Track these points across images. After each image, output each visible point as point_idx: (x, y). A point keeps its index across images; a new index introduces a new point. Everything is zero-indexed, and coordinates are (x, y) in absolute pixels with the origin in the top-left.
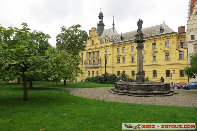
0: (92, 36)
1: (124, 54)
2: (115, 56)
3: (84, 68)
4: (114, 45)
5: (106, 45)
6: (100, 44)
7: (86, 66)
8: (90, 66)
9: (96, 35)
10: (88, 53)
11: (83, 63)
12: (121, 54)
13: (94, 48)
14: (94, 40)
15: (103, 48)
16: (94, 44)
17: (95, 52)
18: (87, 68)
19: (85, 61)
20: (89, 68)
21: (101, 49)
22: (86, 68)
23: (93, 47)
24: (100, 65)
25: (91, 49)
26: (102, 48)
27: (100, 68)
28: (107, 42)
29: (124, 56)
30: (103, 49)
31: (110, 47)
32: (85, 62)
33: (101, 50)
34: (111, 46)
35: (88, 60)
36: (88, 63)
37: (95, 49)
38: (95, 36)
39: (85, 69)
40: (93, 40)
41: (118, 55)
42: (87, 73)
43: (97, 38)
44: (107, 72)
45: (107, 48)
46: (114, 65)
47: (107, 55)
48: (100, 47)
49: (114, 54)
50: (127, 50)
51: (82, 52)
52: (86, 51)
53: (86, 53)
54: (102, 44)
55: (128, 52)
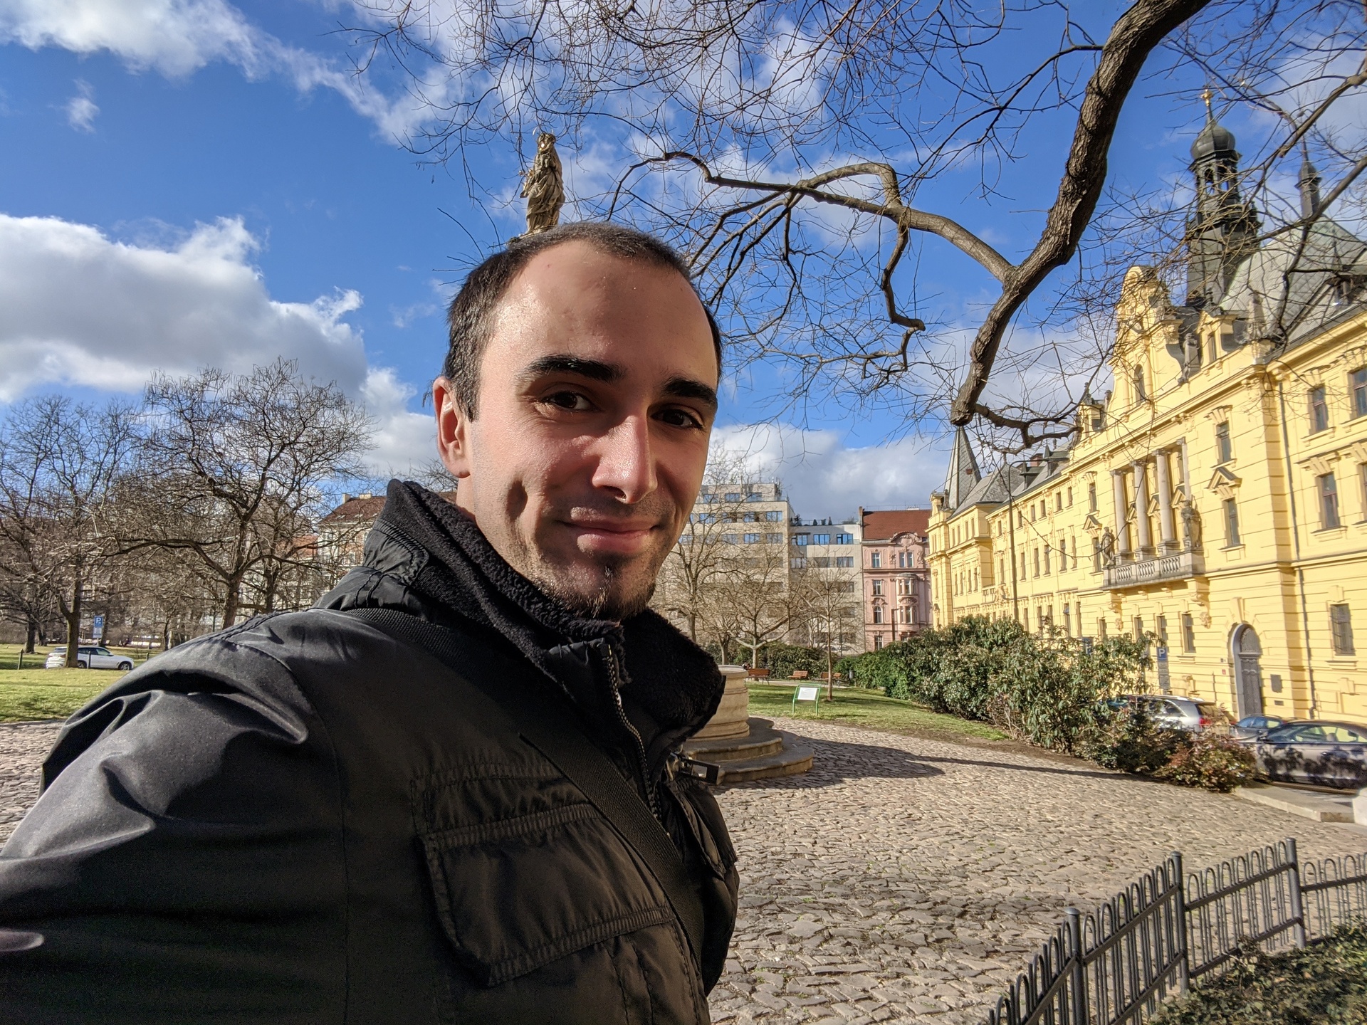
2: (1294, 459)
3: (1101, 590)
4: (1273, 367)
6: (1182, 382)
7: (1115, 576)
9: (1151, 317)
10: (1122, 472)
12: (1340, 432)
13: (1149, 430)
14: (1143, 361)
15: (1202, 415)
17: (1158, 461)
18: (1122, 591)
19: (1107, 537)
21: (1186, 425)
22: (1114, 592)
23: (1141, 418)
25: (1132, 444)
26: (1191, 411)
27: (1192, 585)
28: (1221, 352)
30: (1199, 417)
31: (1239, 396)
32: (1111, 549)
33: (1187, 438)
34: (1246, 386)
35: (1128, 524)
37: (1154, 432)
38: (1145, 334)
39: (1108, 596)
40: (1139, 368)
41: (1318, 456)
43: (1160, 340)
44: (1250, 621)
45: (1223, 403)
46: (1298, 551)
47: (1229, 468)
48: (1180, 412)
49: (1287, 452)
51: (1091, 471)
52: (1110, 463)
53: (1113, 476)
54: (1189, 383)
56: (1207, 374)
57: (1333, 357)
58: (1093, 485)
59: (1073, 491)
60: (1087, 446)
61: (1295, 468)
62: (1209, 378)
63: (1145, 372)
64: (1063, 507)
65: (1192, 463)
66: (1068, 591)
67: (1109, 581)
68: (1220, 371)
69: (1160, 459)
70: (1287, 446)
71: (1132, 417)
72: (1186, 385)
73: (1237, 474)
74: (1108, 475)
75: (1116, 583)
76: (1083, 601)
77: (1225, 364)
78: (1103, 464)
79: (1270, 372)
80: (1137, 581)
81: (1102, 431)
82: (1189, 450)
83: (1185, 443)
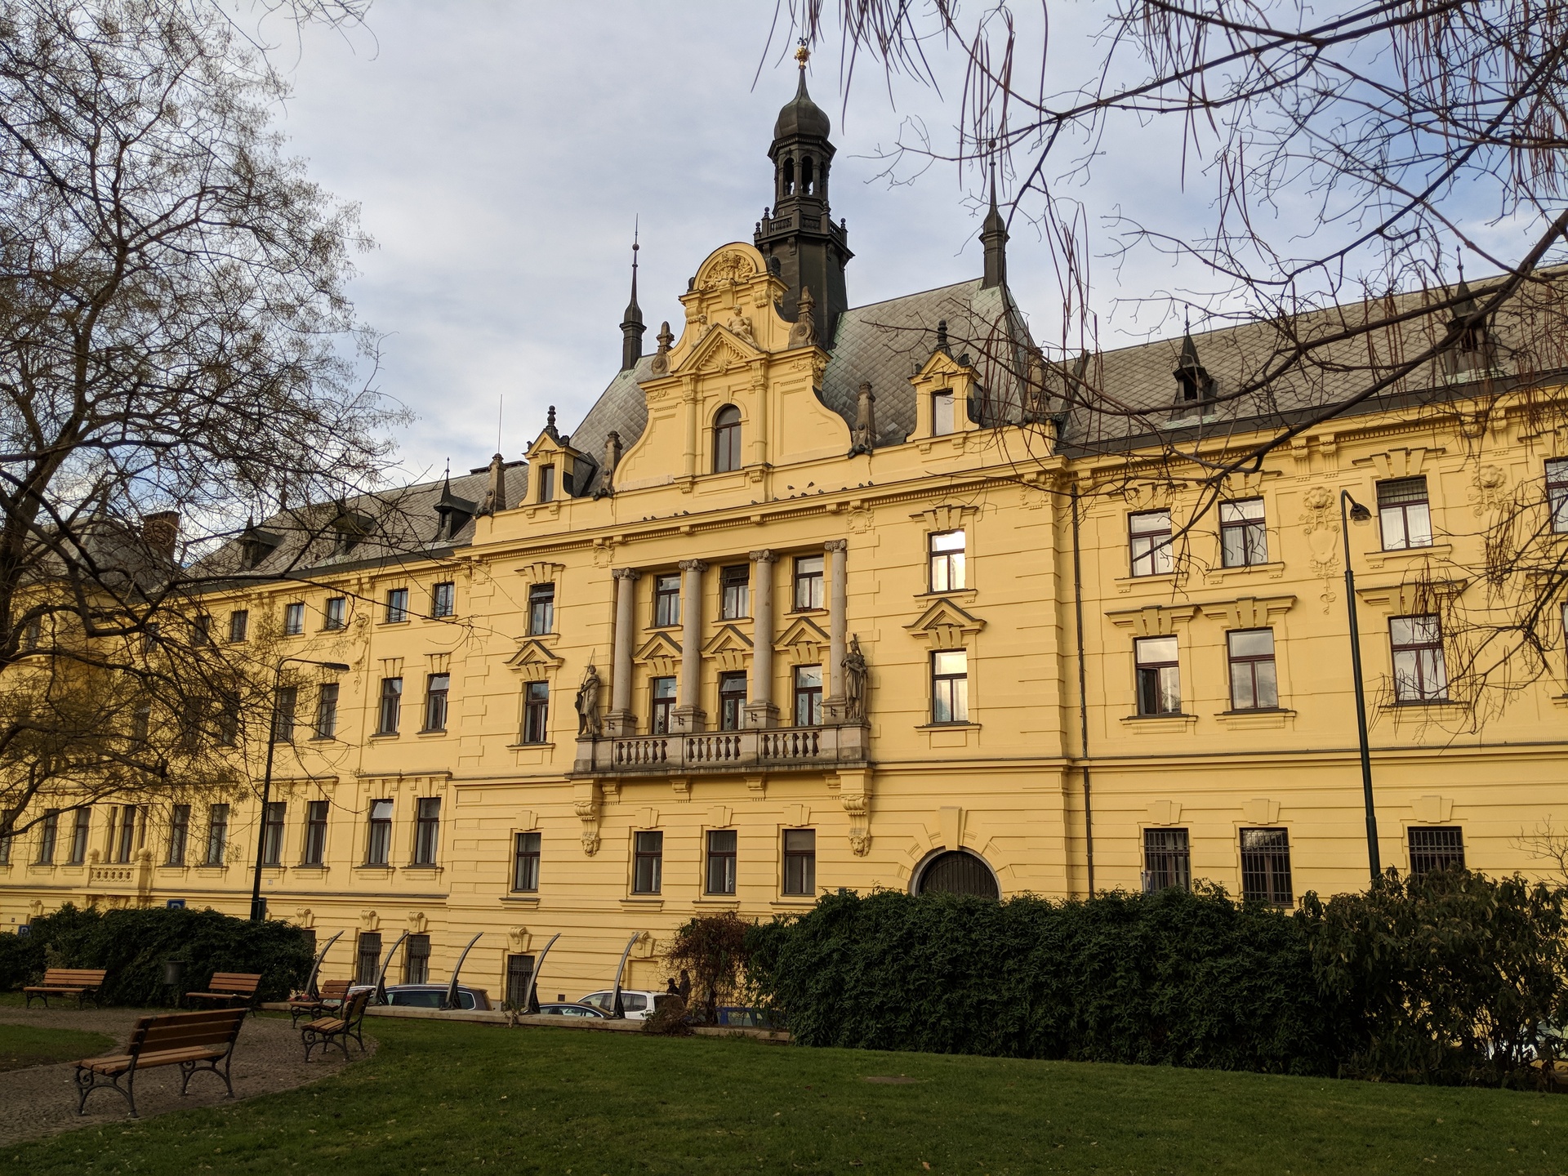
0: (723, 358)
1: (1259, 593)
2: (1091, 610)
3: (572, 776)
5: (945, 461)
7: (606, 753)
8: (676, 750)
9: (779, 334)
10: (636, 575)
11: (562, 717)
13: (755, 514)
14: (749, 405)
15: (903, 512)
16: (749, 455)
17: (758, 573)
18: (621, 784)
19: (595, 683)
20: (665, 780)
21: (860, 522)
22: (599, 785)
24: (852, 737)
25: (693, 531)
26: (874, 500)
27: (852, 784)
28: (962, 423)
29: (1261, 607)
31: (1011, 497)
32: (596, 706)
33: (854, 542)
34: (1033, 485)
35: (633, 668)
36: (630, 719)
37: (764, 521)
38: (770, 361)
39: (584, 792)
40: (729, 409)
41: (1156, 608)
42: (619, 851)
43: (797, 376)
44: (975, 845)
45: (954, 502)
46: (1085, 745)
47: (960, 604)
48: (855, 499)
49: (1078, 596)
50: (1306, 526)
51: (544, 564)
52: (612, 556)
53: (616, 580)
54: (871, 455)
55: (1329, 555)
56: (928, 451)
58: (544, 588)
60: (543, 515)
62: (927, 457)
63: (746, 418)
64: (410, 618)
66: (401, 778)
67: (594, 761)
68: (960, 453)
69: (757, 567)
70: (1078, 586)
71: (701, 488)
72: (862, 460)
73: (980, 614)
74: (608, 574)
75: (612, 768)
76: (448, 795)
77: (974, 442)
78: (591, 554)
79: (1076, 473)
80: (683, 767)
81: (598, 497)
82: (852, 561)
83: (844, 550)
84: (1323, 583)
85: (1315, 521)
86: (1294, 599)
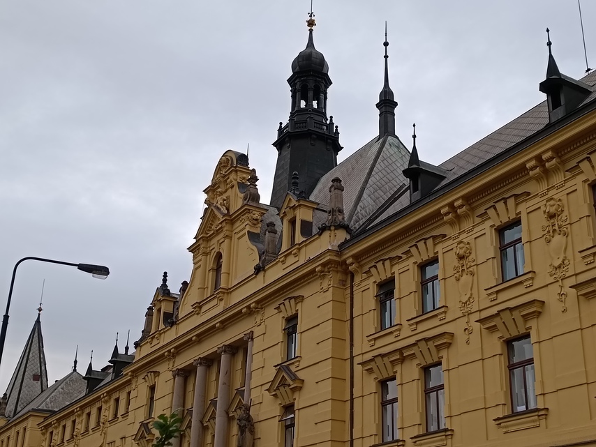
1: (434, 333)
2: (357, 360)
5: (291, 266)
6: (258, 270)
12: (406, 331)
13: (218, 322)
14: (224, 250)
16: (224, 284)
17: (223, 361)
23: (214, 309)
26: (261, 301)
28: (299, 238)
29: (434, 346)
30: (271, 310)
34: (322, 274)
37: (226, 324)
38: (231, 220)
40: (219, 256)
41: (381, 357)
43: (243, 228)
45: (295, 294)
47: (293, 368)
48: (252, 302)
49: (351, 352)
50: (457, 275)
51: (151, 372)
52: (174, 362)
53: (174, 378)
54: (265, 271)
55: (469, 295)
56: (283, 262)
57: (406, 248)
58: (152, 388)
59: (132, 395)
61: (358, 369)
62: (284, 266)
63: (224, 260)
64: (119, 416)
65: (255, 362)
68: (297, 259)
69: (224, 358)
70: (352, 345)
71: (204, 309)
72: (261, 274)
73: (300, 375)
74: (170, 375)
77: (303, 250)
79: (344, 262)
81: (173, 325)
82: (255, 347)
83: (252, 339)
84: (465, 319)
85: (460, 270)
86: (452, 335)
